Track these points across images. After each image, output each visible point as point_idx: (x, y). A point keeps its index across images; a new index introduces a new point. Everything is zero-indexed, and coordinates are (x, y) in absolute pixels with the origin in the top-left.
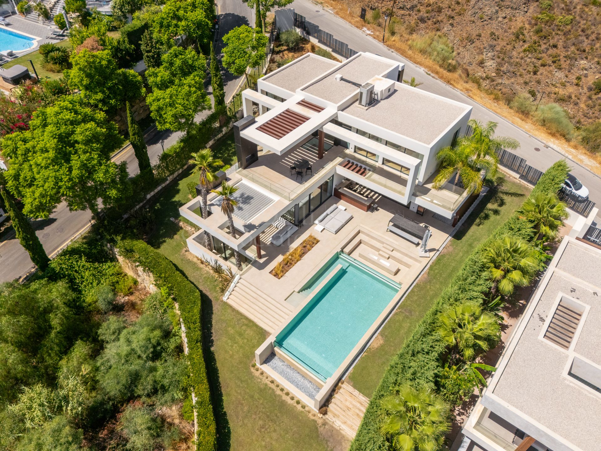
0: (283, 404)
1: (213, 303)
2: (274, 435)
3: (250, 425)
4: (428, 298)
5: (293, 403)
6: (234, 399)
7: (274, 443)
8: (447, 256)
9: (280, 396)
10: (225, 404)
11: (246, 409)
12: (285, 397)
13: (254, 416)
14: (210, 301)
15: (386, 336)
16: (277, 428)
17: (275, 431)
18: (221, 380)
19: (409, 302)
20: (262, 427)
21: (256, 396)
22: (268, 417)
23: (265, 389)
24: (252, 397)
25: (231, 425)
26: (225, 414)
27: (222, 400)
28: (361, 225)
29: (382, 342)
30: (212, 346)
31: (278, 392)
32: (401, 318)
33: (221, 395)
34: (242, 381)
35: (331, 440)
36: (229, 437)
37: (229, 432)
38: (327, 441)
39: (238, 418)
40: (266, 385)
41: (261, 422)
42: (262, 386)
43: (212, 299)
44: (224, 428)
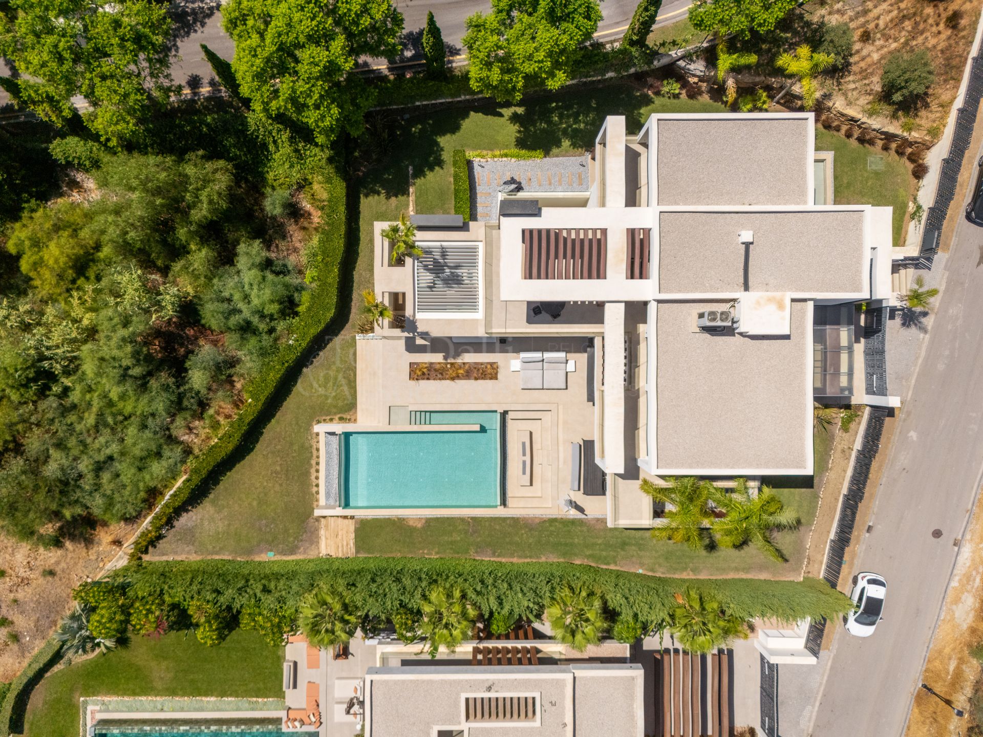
0: (307, 474)
1: (347, 326)
2: (277, 488)
3: (270, 461)
4: (507, 540)
5: (314, 482)
6: (278, 430)
7: (272, 492)
8: (585, 529)
9: (311, 466)
10: (269, 426)
11: (279, 447)
12: (313, 471)
13: (278, 459)
14: (347, 321)
15: (429, 526)
16: (284, 485)
17: (281, 485)
18: (285, 403)
19: (487, 524)
20: (277, 473)
21: (296, 447)
22: (287, 471)
23: (307, 449)
24: (292, 444)
25: (258, 446)
26: (262, 433)
27: (269, 421)
28: (561, 407)
29: (419, 526)
30: (307, 366)
31: (313, 462)
32: (461, 527)
33: (273, 416)
34: (297, 423)
35: (309, 534)
36: (248, 453)
37: (252, 449)
38: (306, 531)
39: (267, 447)
40: (311, 447)
41: (278, 468)
42: (307, 444)
43: (350, 321)
44: (252, 443)
